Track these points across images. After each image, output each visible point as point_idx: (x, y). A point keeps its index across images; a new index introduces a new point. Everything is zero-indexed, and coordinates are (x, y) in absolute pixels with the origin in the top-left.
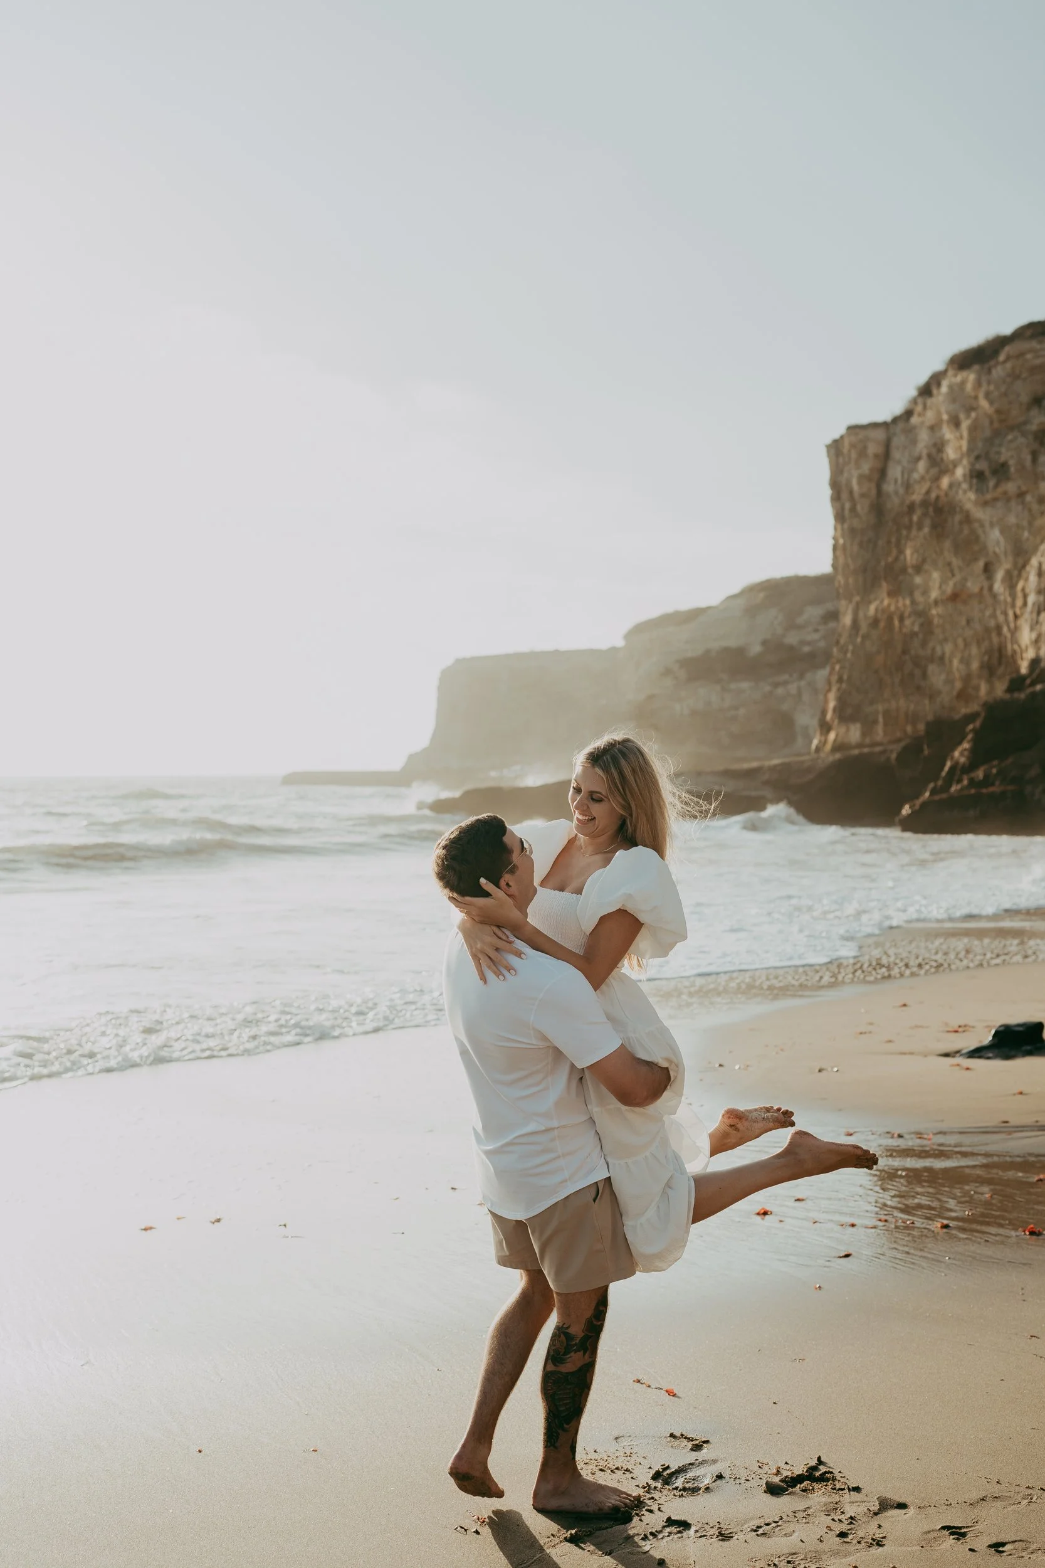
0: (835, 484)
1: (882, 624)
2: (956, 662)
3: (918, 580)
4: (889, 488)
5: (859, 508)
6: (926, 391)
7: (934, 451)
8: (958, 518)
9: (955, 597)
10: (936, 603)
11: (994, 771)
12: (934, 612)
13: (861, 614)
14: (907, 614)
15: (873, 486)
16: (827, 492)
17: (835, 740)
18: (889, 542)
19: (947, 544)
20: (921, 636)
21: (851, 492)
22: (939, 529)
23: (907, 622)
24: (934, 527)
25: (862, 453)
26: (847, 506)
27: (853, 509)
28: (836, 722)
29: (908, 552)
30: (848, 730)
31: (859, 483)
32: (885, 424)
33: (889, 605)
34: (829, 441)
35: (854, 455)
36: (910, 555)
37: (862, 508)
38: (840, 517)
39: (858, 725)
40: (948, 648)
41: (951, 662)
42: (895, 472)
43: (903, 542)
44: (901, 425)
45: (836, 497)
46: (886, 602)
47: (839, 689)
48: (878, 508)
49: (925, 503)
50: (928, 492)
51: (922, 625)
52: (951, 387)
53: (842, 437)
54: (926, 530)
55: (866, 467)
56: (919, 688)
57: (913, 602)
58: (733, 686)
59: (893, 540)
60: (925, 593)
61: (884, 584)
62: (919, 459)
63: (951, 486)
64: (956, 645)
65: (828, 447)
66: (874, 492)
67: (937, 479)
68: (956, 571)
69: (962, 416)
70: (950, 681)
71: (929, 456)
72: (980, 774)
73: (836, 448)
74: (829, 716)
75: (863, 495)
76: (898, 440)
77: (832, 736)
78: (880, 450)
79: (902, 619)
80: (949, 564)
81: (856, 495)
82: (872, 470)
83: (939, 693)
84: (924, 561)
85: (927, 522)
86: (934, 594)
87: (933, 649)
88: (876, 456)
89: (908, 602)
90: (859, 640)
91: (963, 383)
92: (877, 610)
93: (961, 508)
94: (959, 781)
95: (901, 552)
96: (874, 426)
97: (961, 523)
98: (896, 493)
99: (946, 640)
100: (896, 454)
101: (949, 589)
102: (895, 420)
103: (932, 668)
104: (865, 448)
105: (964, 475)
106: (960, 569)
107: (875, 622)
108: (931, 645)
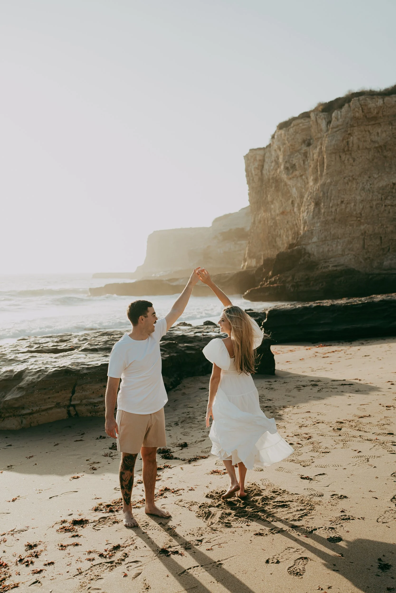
0: (247, 171)
1: (262, 222)
2: (284, 237)
3: (272, 206)
4: (264, 172)
5: (255, 179)
6: (273, 137)
7: (276, 159)
8: (283, 184)
9: (283, 213)
10: (278, 215)
11: (277, 278)
12: (277, 218)
13: (256, 219)
14: (269, 219)
15: (259, 171)
16: (245, 173)
17: (247, 265)
18: (263, 192)
19: (280, 194)
20: (273, 227)
21: (252, 174)
22: (277, 188)
23: (269, 222)
24: (276, 187)
25: (255, 159)
26: (251, 178)
27: (253, 180)
28: (248, 258)
29: (269, 196)
30: (251, 261)
31: (254, 170)
32: (264, 148)
33: (264, 216)
34: (245, 155)
35: (252, 160)
36: (269, 198)
37: (256, 179)
38: (249, 183)
39: (255, 260)
40: (282, 231)
41: (283, 236)
42: (266, 167)
43: (267, 192)
44: (268, 148)
45: (247, 176)
46: (263, 214)
47: (249, 246)
48: (261, 179)
49: (273, 178)
50: (274, 174)
51: (274, 223)
52: (278, 136)
53: (248, 153)
54: (273, 188)
55: (256, 164)
56: (274, 246)
57: (271, 214)
58: (239, 242)
59: (265, 191)
60: (275, 211)
61: (262, 208)
62: (272, 162)
63: (280, 172)
64: (284, 231)
65: (245, 157)
66: (260, 174)
67: (276, 170)
68: (283, 203)
69: (281, 147)
70: (283, 244)
71: (275, 160)
72: (273, 279)
73: (247, 157)
74: (246, 256)
75: (256, 175)
76: (267, 155)
77: (246, 263)
78: (261, 158)
79: (268, 221)
80: (281, 201)
81: (254, 175)
82: (258, 165)
83: (280, 248)
84: (273, 200)
85: (274, 185)
86: (277, 212)
87: (278, 232)
88: (260, 160)
89: (269, 215)
90: (255, 228)
91: (281, 134)
92: (260, 217)
93: (283, 180)
94: (267, 282)
95: (267, 196)
96: (260, 149)
97: (284, 186)
98: (267, 174)
99: (281, 228)
100: (267, 160)
101: (281, 210)
102: (267, 147)
103: (278, 239)
104: (256, 157)
105: (283, 168)
106: (285, 203)
107: (260, 222)
108: (277, 230)
